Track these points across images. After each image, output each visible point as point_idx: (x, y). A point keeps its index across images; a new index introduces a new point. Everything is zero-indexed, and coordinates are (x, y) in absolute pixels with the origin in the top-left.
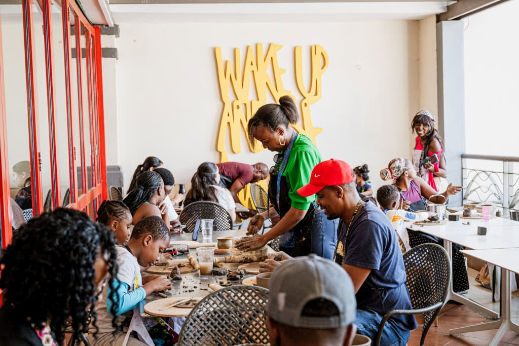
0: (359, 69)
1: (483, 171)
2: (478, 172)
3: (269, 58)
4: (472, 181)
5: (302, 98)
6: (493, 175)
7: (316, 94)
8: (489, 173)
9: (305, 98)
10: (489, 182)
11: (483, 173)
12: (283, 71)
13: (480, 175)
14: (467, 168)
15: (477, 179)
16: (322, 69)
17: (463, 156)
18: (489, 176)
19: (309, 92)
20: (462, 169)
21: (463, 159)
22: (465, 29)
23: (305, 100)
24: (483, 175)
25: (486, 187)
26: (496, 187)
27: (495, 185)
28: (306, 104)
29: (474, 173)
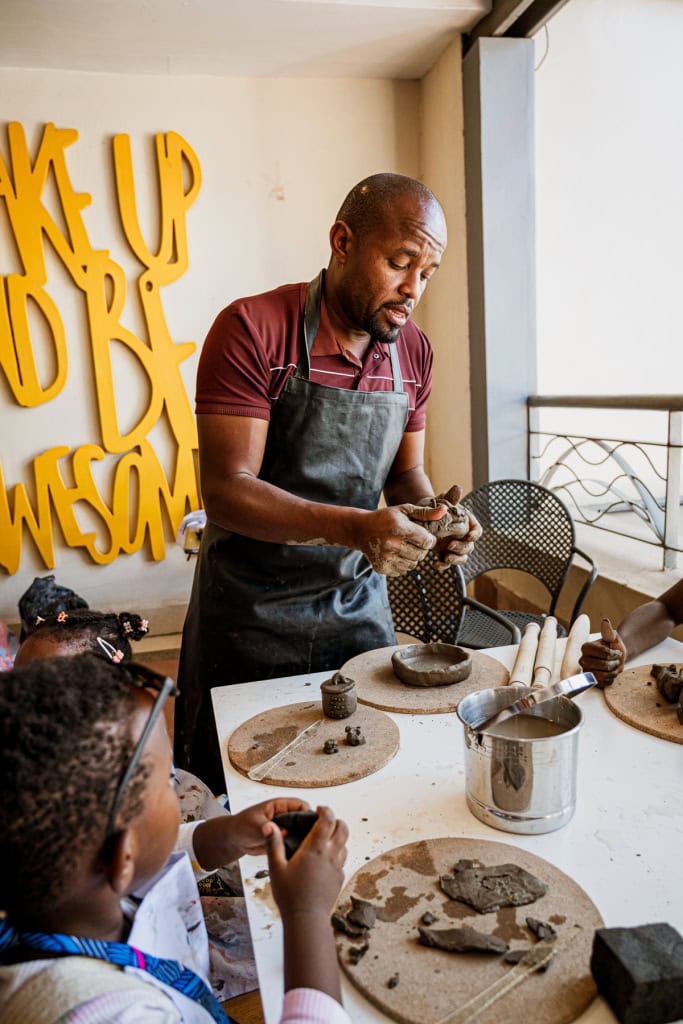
0: (281, 198)
1: (594, 440)
2: (575, 441)
3: (42, 166)
4: (557, 464)
5: (139, 268)
6: (625, 451)
7: (175, 258)
8: (612, 445)
9: (147, 268)
10: (611, 469)
11: (591, 443)
12: (86, 199)
13: (578, 448)
14: (541, 430)
15: (572, 460)
16: (186, 194)
17: (531, 402)
18: (611, 453)
19: (157, 254)
20: (529, 432)
21: (531, 409)
22: (536, 64)
23: (148, 273)
24: (592, 451)
25: (600, 483)
26: (635, 484)
27: (633, 478)
28: (150, 285)
29: (565, 445)
